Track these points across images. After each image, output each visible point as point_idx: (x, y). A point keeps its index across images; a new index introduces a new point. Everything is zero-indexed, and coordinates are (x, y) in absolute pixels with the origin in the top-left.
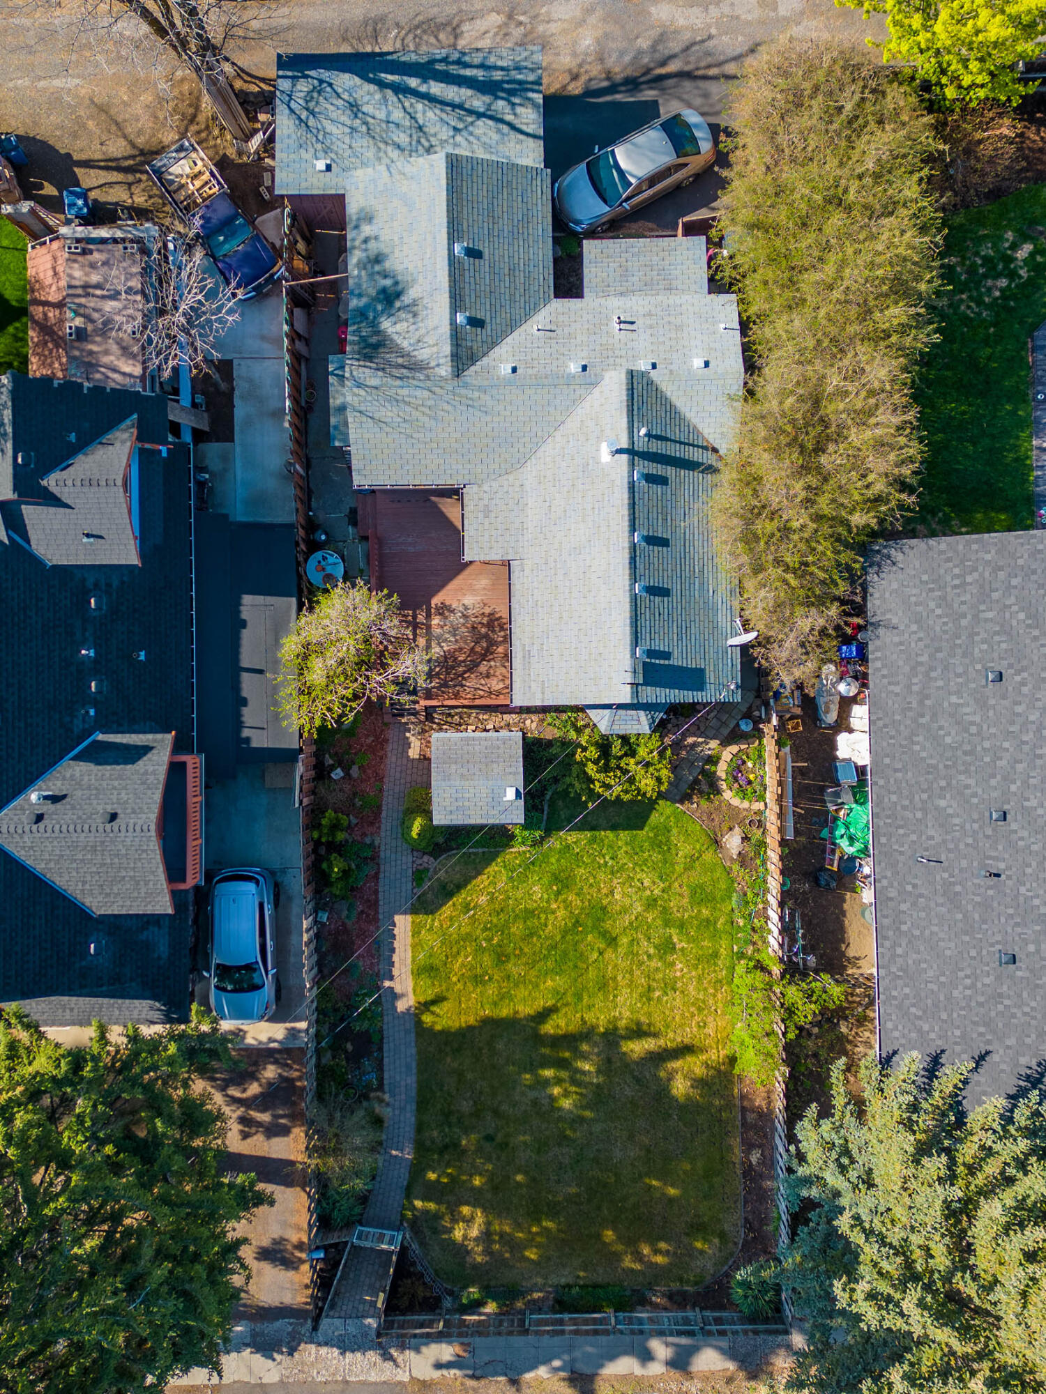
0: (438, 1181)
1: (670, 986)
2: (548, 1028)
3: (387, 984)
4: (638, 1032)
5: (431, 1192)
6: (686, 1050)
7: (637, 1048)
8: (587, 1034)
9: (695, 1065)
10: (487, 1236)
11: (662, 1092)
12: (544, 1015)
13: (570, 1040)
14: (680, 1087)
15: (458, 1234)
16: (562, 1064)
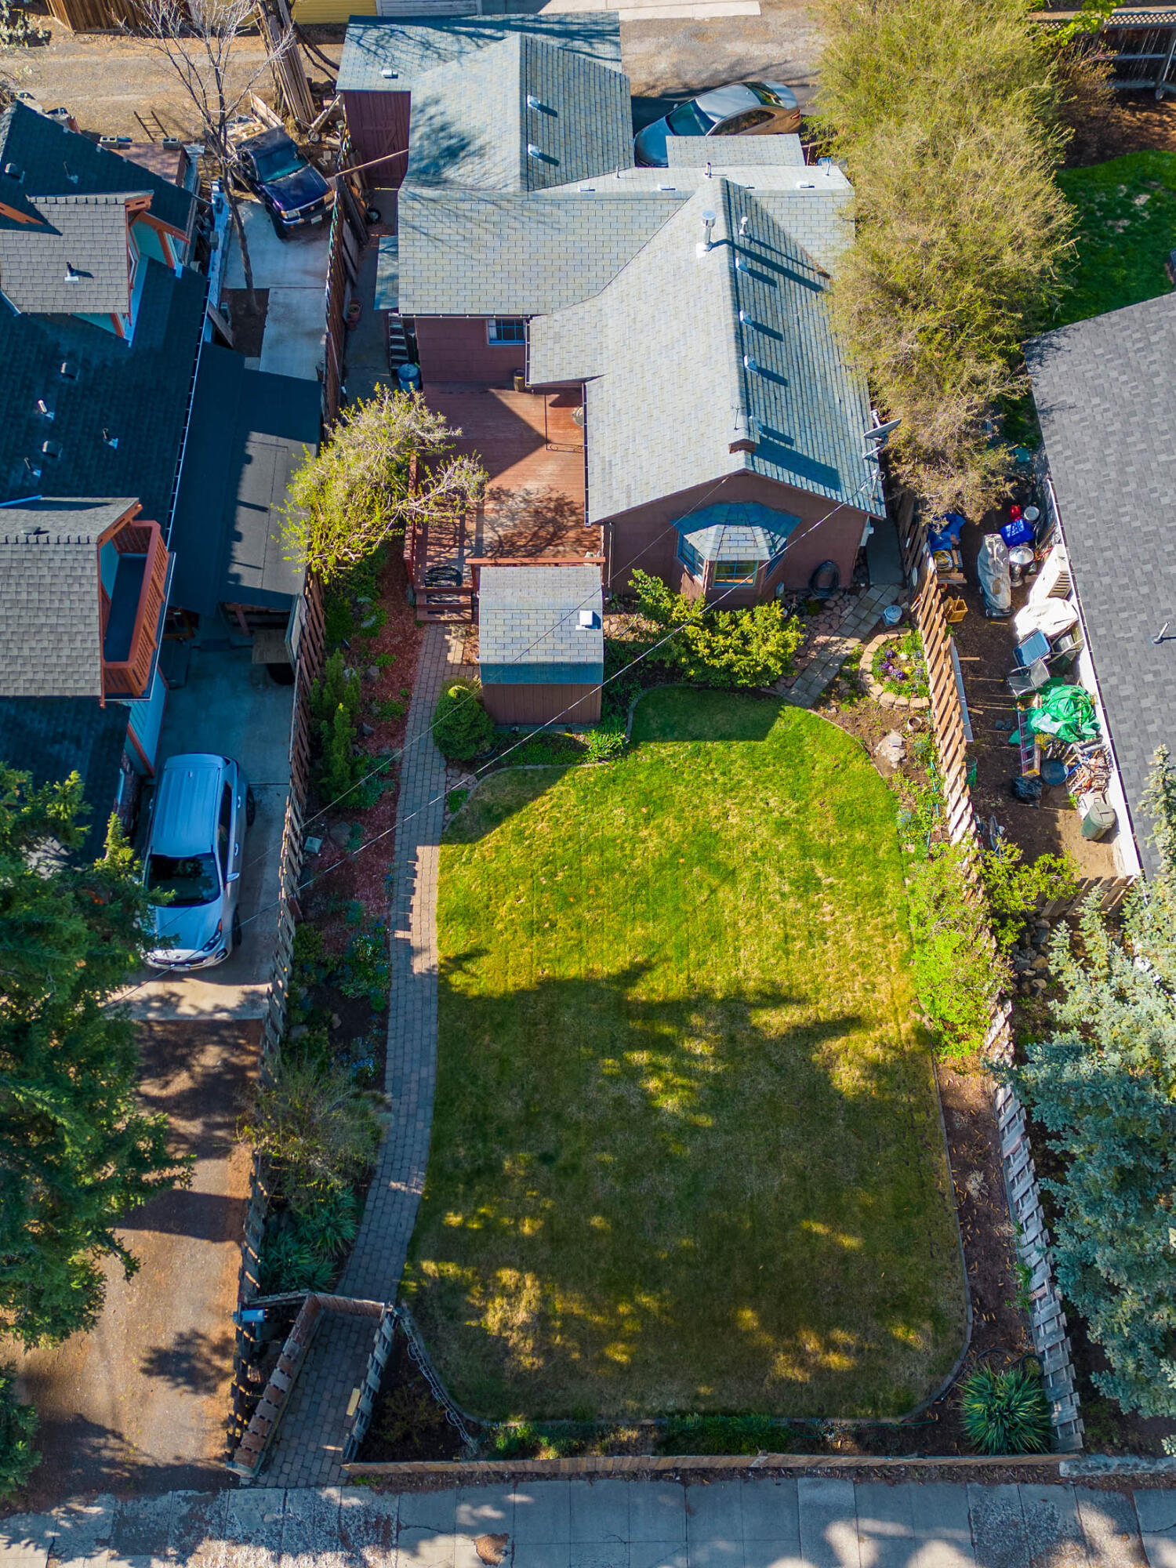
0: (462, 1228)
1: (816, 935)
2: (639, 992)
3: (400, 934)
4: (776, 998)
5: (452, 1246)
6: (848, 1023)
7: (775, 1021)
8: (699, 1001)
9: (867, 1044)
10: (542, 1320)
11: (819, 1085)
12: (633, 975)
13: (675, 1010)
14: (847, 1078)
15: (492, 1321)
16: (663, 1044)
